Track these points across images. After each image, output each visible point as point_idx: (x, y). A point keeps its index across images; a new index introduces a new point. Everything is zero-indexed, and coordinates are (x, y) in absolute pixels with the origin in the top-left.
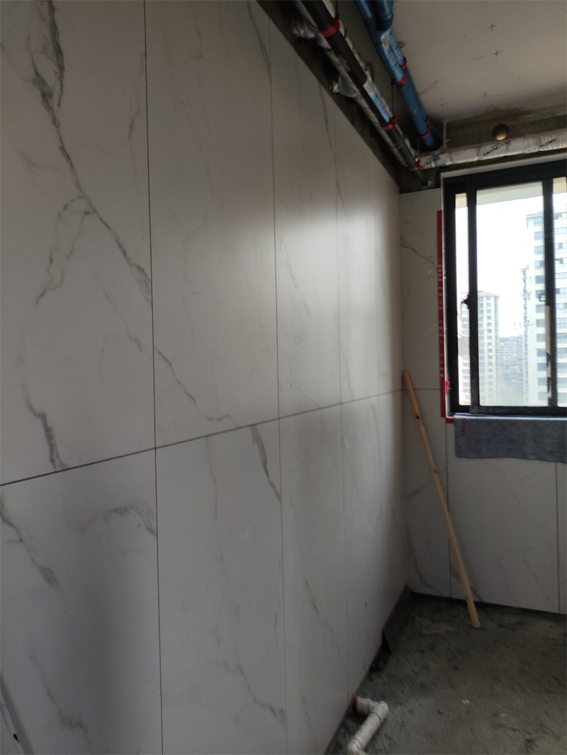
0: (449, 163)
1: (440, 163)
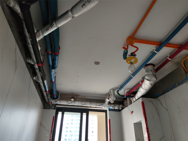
0: (59, 104)
1: (57, 103)
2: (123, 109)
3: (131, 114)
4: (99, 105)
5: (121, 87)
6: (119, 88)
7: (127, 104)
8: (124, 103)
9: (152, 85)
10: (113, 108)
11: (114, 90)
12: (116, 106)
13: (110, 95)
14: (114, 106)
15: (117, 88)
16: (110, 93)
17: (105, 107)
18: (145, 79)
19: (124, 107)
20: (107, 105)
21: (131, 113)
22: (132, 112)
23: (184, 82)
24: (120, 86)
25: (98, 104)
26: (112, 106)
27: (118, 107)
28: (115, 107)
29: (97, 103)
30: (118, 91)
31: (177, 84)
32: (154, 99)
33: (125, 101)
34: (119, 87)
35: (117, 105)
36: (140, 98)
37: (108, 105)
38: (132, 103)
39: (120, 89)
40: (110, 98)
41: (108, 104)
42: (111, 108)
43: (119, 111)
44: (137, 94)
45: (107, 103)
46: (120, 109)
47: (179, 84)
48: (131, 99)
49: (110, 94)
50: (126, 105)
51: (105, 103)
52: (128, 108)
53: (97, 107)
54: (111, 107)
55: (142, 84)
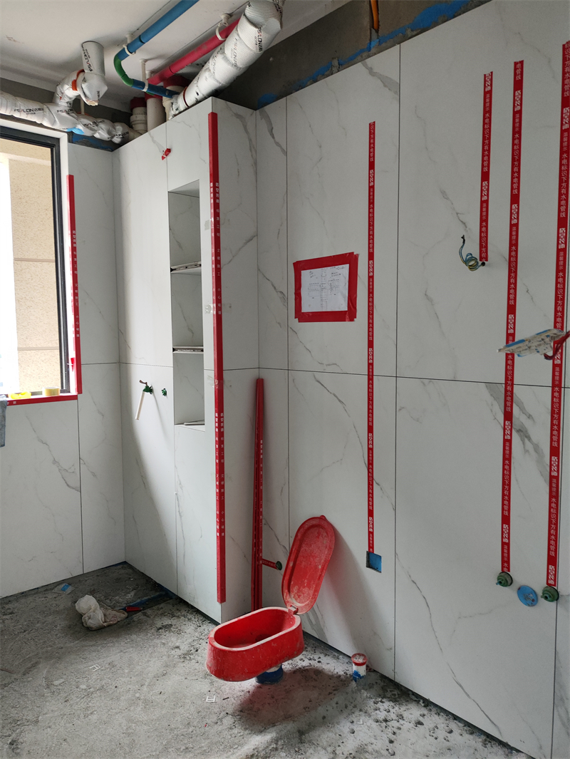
2: (125, 140)
3: (163, 158)
4: (29, 111)
5: (139, 39)
6: (129, 42)
7: (146, 123)
8: (133, 118)
9: (261, 49)
10: (87, 133)
11: (101, 47)
12: (102, 125)
13: (83, 71)
14: (94, 123)
15: (116, 42)
16: (85, 61)
17: (54, 122)
18: (243, 20)
19: (131, 134)
20: (64, 114)
21: (161, 154)
22: (168, 151)
23: (359, 58)
24: (132, 34)
25: (22, 104)
26: (86, 121)
27: (109, 133)
28: (96, 128)
29: (18, 98)
30: (120, 57)
31: (335, 63)
32: (250, 111)
33: (138, 110)
34: (127, 36)
35: (106, 121)
36: (205, 98)
37: (68, 114)
38: (170, 117)
39: (133, 47)
40: (84, 80)
41: (67, 109)
42: (80, 129)
43: (111, 147)
44: (194, 81)
45: (63, 104)
46: (117, 140)
47: (343, 65)
48: (166, 102)
49: (85, 67)
50: (140, 127)
51: (57, 105)
52: (152, 137)
53: (17, 115)
54: (80, 127)
55: (221, 42)
